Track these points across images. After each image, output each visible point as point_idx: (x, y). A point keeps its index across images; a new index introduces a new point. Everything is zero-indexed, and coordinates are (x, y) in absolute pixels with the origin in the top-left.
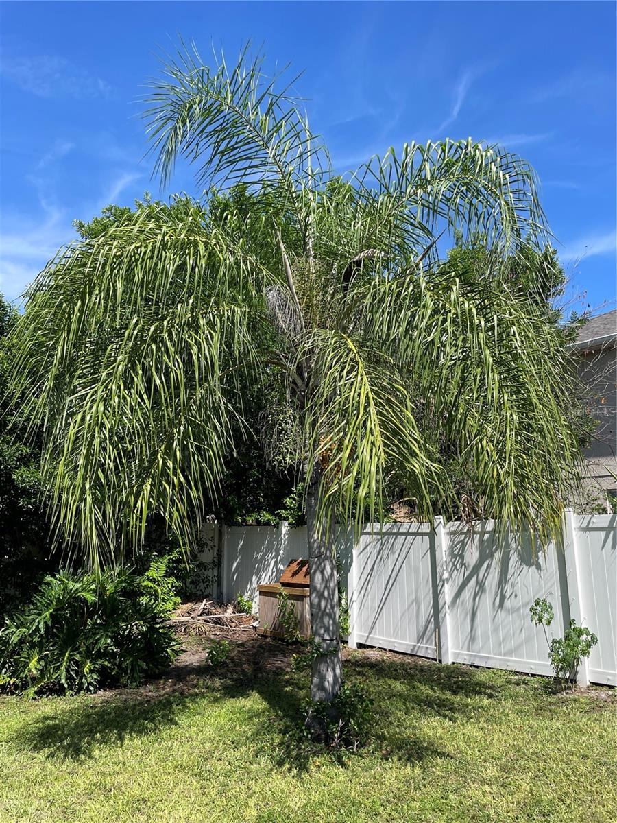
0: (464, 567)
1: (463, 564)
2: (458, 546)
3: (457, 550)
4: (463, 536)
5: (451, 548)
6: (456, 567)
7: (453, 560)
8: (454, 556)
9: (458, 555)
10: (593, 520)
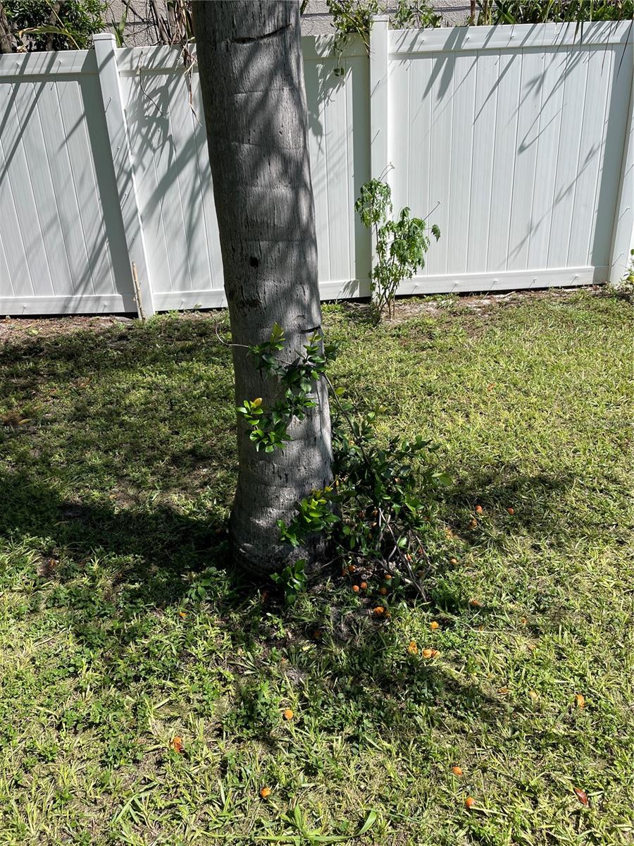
0: (168, 143)
1: (166, 137)
2: (156, 99)
3: (152, 109)
4: (165, 78)
5: (139, 105)
6: (150, 145)
7: (144, 130)
8: (145, 122)
9: (153, 118)
10: (422, 37)
